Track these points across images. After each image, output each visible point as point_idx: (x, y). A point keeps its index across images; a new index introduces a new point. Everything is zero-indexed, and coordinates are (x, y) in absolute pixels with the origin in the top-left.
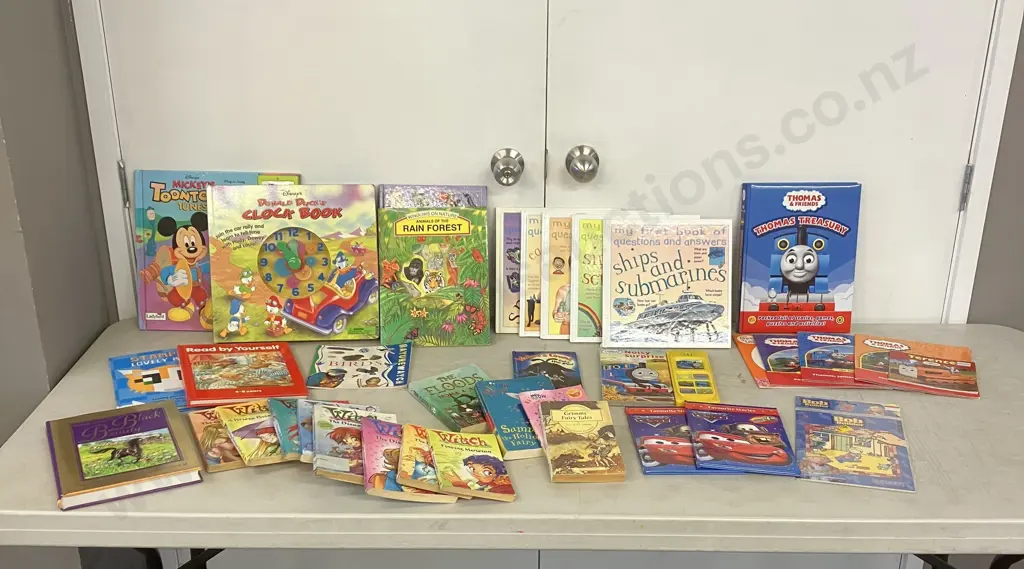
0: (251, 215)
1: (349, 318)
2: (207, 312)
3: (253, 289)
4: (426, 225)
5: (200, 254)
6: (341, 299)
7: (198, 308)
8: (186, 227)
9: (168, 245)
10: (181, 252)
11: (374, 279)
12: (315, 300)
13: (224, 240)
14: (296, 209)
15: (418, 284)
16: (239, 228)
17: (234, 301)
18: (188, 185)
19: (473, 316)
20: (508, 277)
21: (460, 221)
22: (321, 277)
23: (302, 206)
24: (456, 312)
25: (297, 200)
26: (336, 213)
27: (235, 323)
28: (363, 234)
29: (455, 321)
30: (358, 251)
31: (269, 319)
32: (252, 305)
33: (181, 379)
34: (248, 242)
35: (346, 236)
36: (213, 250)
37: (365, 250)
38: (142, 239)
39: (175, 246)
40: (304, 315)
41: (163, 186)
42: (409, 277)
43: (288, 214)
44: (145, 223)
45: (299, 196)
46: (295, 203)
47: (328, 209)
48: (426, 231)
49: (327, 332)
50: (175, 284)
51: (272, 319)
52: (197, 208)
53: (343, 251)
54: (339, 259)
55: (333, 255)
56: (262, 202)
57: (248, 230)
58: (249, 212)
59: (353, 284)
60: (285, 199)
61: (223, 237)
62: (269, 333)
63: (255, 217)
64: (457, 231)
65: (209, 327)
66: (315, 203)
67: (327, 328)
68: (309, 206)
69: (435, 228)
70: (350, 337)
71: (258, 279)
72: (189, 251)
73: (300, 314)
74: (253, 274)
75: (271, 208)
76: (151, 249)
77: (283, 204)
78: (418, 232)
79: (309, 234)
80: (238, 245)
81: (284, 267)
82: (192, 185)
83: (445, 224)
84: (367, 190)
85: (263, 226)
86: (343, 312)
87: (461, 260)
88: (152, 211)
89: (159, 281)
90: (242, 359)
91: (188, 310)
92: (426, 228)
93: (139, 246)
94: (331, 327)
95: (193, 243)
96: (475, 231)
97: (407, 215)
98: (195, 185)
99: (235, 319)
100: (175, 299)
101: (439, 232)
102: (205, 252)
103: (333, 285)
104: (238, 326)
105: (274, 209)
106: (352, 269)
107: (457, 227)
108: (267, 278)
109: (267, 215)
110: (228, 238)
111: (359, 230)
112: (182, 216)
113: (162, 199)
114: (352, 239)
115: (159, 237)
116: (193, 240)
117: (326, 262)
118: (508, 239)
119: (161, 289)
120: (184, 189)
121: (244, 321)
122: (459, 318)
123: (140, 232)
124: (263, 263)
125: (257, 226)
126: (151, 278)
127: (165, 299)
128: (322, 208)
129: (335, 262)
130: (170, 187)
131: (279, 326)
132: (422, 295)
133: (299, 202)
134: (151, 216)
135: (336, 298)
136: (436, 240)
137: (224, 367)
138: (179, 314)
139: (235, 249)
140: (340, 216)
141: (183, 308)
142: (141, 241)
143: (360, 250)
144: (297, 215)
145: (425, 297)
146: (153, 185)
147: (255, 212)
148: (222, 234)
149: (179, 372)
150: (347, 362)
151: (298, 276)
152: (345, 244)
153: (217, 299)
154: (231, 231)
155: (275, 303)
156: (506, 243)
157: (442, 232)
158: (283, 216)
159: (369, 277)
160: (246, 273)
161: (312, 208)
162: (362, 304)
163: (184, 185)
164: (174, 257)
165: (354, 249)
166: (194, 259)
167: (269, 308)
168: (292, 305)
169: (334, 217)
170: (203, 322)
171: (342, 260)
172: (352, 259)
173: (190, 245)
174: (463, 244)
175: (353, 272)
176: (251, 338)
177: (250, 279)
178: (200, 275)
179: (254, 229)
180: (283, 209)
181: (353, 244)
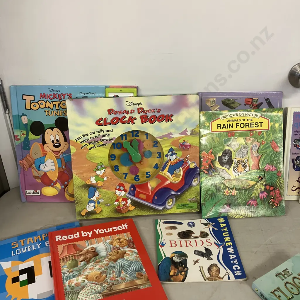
0: (102, 122)
1: (178, 197)
2: (70, 189)
3: (105, 179)
4: (234, 123)
5: (63, 148)
6: (171, 183)
7: (63, 187)
8: (52, 129)
9: (39, 142)
10: (49, 147)
11: (196, 168)
12: (152, 184)
13: (82, 142)
14: (137, 116)
15: (229, 169)
16: (94, 133)
17: (91, 188)
18: (52, 97)
19: (272, 193)
20: (293, 160)
21: (262, 120)
22: (156, 167)
23: (142, 114)
24: (258, 191)
25: (138, 109)
26: (168, 118)
27: (92, 204)
28: (189, 133)
29: (258, 197)
30: (184, 147)
31: (118, 201)
32: (104, 190)
33: (51, 276)
34: (101, 143)
35: (176, 136)
36: (73, 150)
37: (190, 146)
38: (19, 137)
39: (44, 142)
40: (144, 197)
41: (32, 98)
42: (222, 164)
43: (132, 120)
44: (21, 126)
45: (140, 106)
46: (136, 111)
47: (163, 116)
48: (234, 129)
49: (161, 208)
50: (46, 169)
51: (120, 201)
52: (60, 114)
53: (173, 147)
54: (170, 153)
55: (166, 150)
56: (111, 111)
57: (101, 134)
58: (101, 119)
59: (181, 172)
60: (129, 109)
61: (81, 140)
62: (118, 211)
63: (106, 123)
64: (259, 128)
65: (72, 199)
66: (153, 111)
67: (161, 205)
68: (148, 114)
69: (242, 125)
70: (178, 211)
71: (109, 170)
72: (55, 146)
73: (141, 196)
74: (105, 167)
75: (117, 115)
76: (26, 145)
77: (128, 113)
78: (229, 129)
79: (147, 134)
80: (93, 145)
81: (127, 159)
82: (55, 97)
83: (250, 122)
84: (193, 99)
85: (112, 131)
86: (173, 193)
87: (262, 150)
88: (25, 117)
89: (33, 168)
90: (101, 246)
91: (56, 188)
92: (234, 126)
93: (18, 143)
94: (164, 204)
95: (57, 140)
96: (273, 128)
97: (220, 116)
98: (57, 96)
99: (93, 202)
100: (46, 181)
101: (245, 128)
102: (67, 146)
103: (166, 173)
104: (94, 206)
105: (120, 117)
106: (180, 161)
107: (259, 124)
108: (115, 169)
109: (115, 121)
110: (85, 141)
111: (186, 130)
112: (48, 120)
113: (32, 107)
114: (180, 138)
115: (31, 136)
116: (57, 138)
117: (160, 155)
118: (295, 131)
119: (35, 173)
120: (49, 100)
121: (98, 203)
122: (261, 195)
123: (17, 133)
124: (112, 157)
125: (107, 131)
126: (28, 166)
127: (39, 181)
128: (158, 115)
129: (167, 156)
130: (37, 98)
131: (125, 205)
132: (232, 178)
133: (140, 110)
134: (25, 120)
135: (168, 182)
136: (243, 135)
137: (88, 262)
138: (49, 191)
139: (91, 149)
140: (172, 120)
141: (52, 186)
142: (18, 140)
143: (186, 146)
144: (138, 121)
145: (235, 179)
146: (25, 97)
147: (106, 119)
148: (80, 138)
149: (50, 262)
150: (183, 241)
151: (138, 165)
152: (175, 142)
153: (78, 187)
154: (87, 135)
155: (122, 188)
156: (293, 135)
157: (247, 128)
158: (128, 122)
159: (192, 166)
160: (99, 167)
161: (150, 115)
162: (187, 187)
163: (48, 97)
164: (43, 150)
165: (182, 145)
166: (59, 152)
167: (118, 192)
168: (135, 188)
169: (167, 121)
170: (67, 197)
171: (172, 154)
172: (180, 154)
173: (55, 142)
174: (263, 137)
175: (181, 163)
176: (104, 215)
177: (103, 171)
178: (64, 163)
179: (105, 133)
180: (128, 116)
181: (181, 141)
